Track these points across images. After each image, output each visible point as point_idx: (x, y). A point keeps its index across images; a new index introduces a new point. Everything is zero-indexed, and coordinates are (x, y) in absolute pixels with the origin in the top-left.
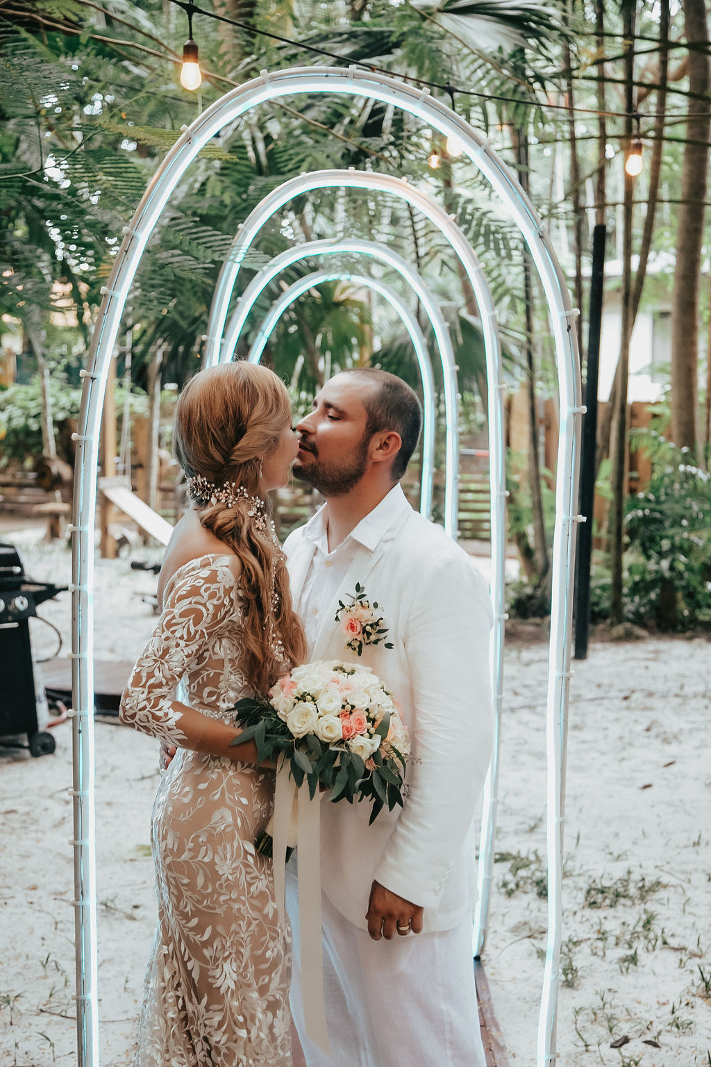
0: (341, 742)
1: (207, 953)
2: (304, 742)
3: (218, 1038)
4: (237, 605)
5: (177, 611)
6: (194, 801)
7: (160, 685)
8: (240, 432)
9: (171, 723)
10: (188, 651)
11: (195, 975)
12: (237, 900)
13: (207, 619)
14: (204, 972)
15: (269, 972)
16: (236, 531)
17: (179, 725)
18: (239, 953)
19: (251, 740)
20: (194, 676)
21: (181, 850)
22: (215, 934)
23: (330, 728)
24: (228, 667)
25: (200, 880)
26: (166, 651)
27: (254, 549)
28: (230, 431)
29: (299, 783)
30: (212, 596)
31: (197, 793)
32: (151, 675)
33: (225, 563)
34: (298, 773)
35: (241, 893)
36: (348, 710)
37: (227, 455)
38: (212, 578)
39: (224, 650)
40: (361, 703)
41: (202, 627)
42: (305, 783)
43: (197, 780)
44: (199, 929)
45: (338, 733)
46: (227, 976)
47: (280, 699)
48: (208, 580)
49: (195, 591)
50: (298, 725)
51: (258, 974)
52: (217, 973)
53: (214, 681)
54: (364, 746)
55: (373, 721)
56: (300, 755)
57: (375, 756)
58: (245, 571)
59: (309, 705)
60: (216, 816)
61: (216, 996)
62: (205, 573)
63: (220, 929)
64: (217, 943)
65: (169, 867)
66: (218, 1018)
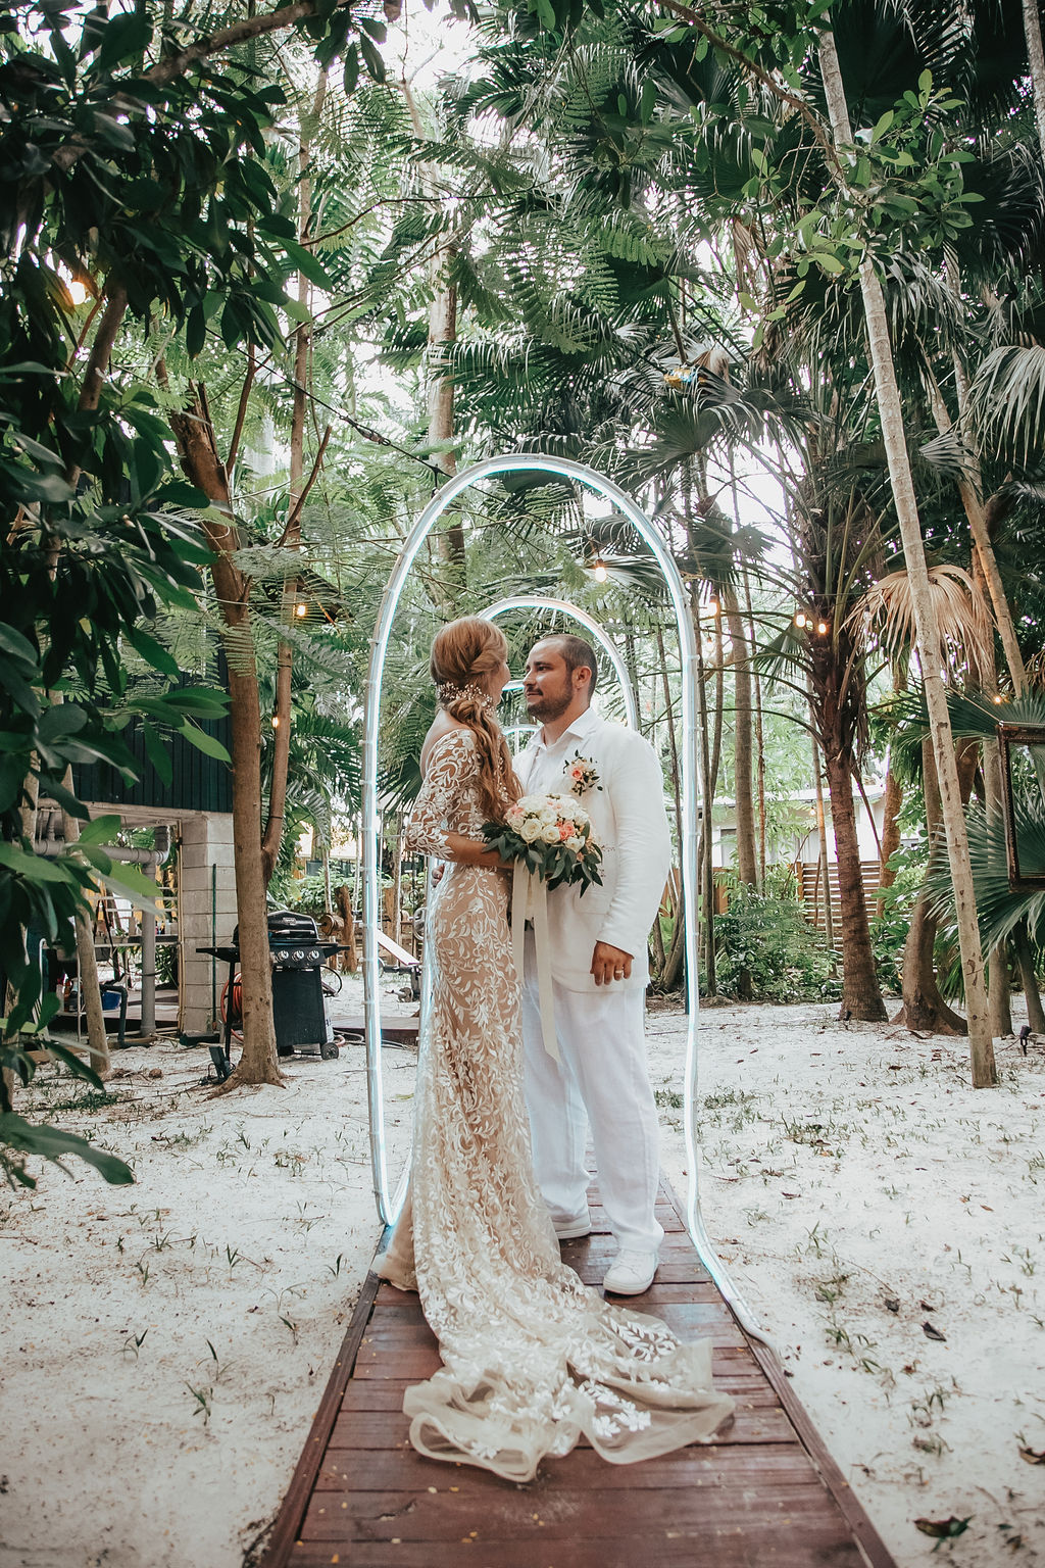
0: (560, 842)
1: (468, 1000)
2: (533, 846)
3: (478, 1058)
4: (477, 764)
5: (438, 768)
6: (456, 896)
7: (431, 819)
8: (478, 653)
9: (442, 843)
10: (447, 795)
11: (461, 1018)
12: (488, 961)
13: (458, 772)
14: (467, 1015)
15: (510, 1015)
16: (472, 715)
17: (447, 843)
18: (489, 999)
19: (496, 849)
20: (450, 818)
21: (448, 931)
22: (473, 986)
23: (552, 834)
24: (474, 808)
25: (462, 950)
26: (433, 796)
27: (485, 725)
28: (472, 651)
29: (532, 872)
30: (460, 756)
31: (458, 891)
32: (424, 813)
33: (466, 734)
34: (531, 866)
35: (491, 956)
36: (561, 822)
37: (468, 666)
38: (460, 744)
39: (470, 797)
40: (569, 816)
41: (455, 778)
42: (537, 872)
43: (457, 884)
44: (462, 985)
45: (558, 837)
46: (482, 1015)
47: (513, 819)
48: (456, 745)
49: (448, 753)
50: (528, 836)
51: (503, 1016)
52: (475, 1013)
53: (465, 818)
54: (575, 843)
55: (578, 827)
56: (532, 853)
57: (583, 850)
58: (480, 740)
59: (534, 820)
60: (471, 903)
61: (475, 1029)
62: (455, 741)
63: (476, 982)
64: (474, 993)
65: (440, 946)
66: (477, 1044)
